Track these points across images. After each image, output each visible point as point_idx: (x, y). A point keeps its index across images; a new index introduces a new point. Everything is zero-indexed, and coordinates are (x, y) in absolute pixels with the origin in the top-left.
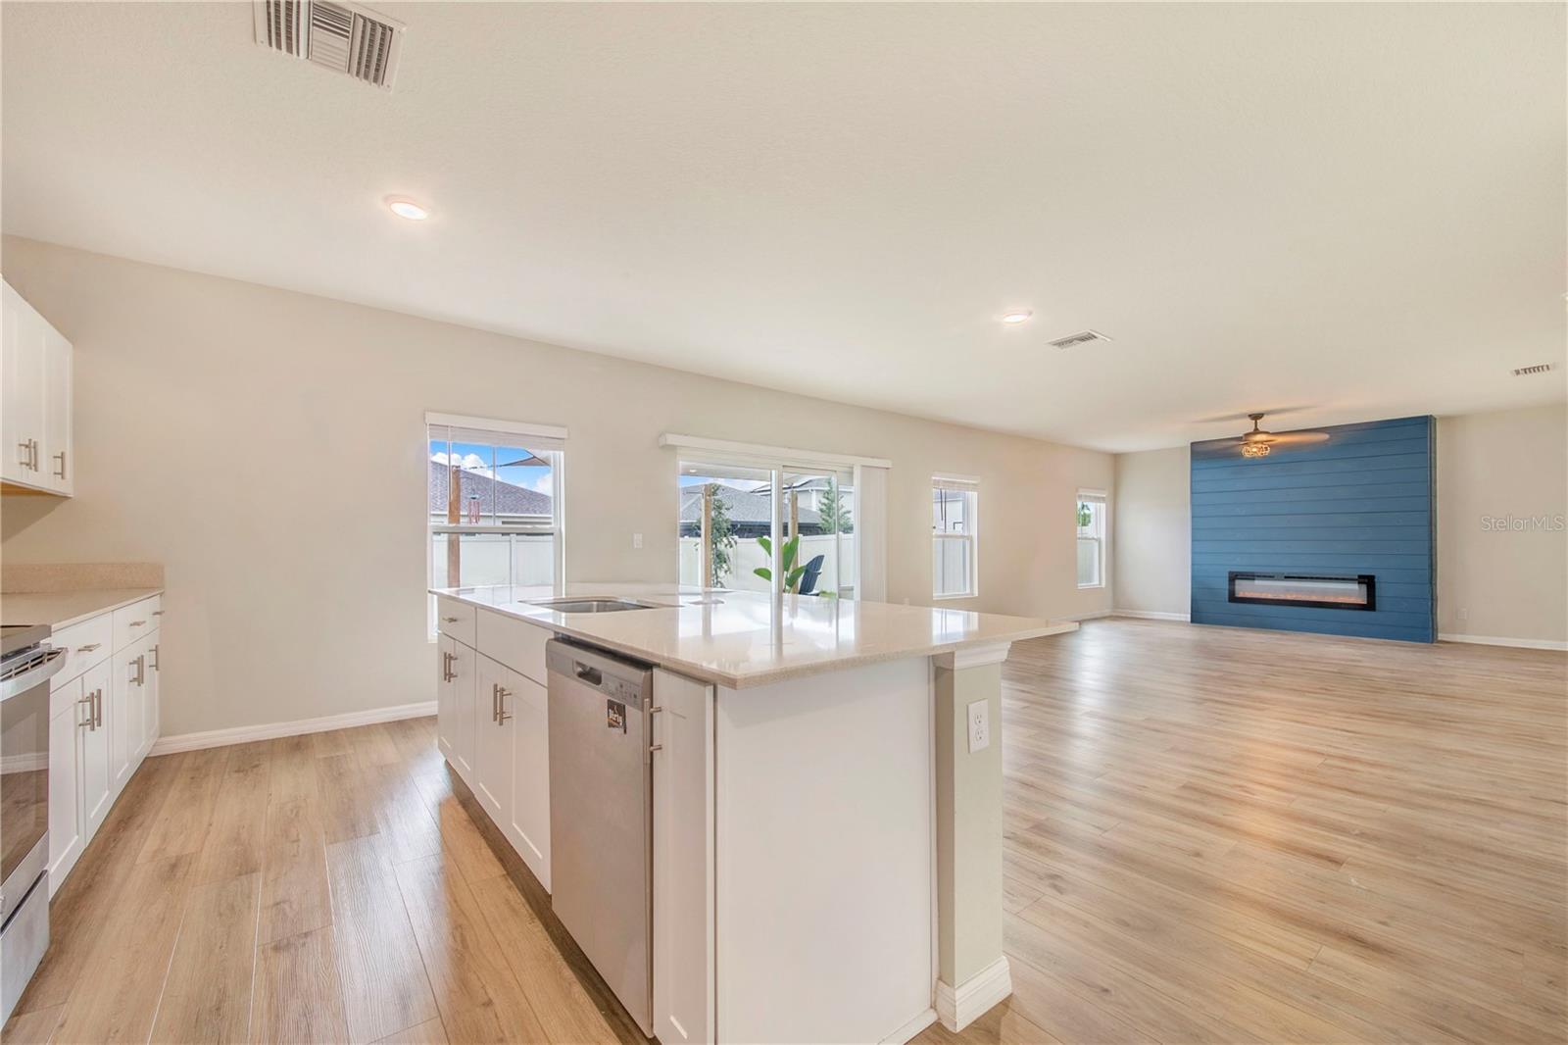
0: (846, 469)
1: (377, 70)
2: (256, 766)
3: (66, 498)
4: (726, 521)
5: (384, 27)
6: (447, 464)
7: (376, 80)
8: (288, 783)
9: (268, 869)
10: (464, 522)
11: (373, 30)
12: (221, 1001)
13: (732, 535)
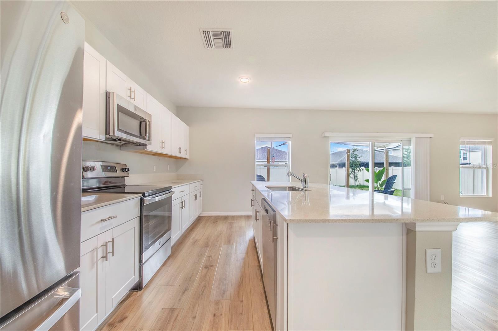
0: (408, 139)
1: (229, 44)
2: (217, 222)
3: (188, 159)
4: (358, 162)
5: (228, 32)
6: (271, 147)
7: (229, 47)
8: (222, 227)
9: (210, 247)
10: (271, 163)
11: (226, 34)
12: (192, 276)
13: (361, 167)
